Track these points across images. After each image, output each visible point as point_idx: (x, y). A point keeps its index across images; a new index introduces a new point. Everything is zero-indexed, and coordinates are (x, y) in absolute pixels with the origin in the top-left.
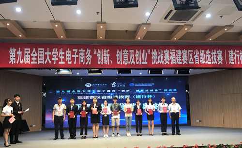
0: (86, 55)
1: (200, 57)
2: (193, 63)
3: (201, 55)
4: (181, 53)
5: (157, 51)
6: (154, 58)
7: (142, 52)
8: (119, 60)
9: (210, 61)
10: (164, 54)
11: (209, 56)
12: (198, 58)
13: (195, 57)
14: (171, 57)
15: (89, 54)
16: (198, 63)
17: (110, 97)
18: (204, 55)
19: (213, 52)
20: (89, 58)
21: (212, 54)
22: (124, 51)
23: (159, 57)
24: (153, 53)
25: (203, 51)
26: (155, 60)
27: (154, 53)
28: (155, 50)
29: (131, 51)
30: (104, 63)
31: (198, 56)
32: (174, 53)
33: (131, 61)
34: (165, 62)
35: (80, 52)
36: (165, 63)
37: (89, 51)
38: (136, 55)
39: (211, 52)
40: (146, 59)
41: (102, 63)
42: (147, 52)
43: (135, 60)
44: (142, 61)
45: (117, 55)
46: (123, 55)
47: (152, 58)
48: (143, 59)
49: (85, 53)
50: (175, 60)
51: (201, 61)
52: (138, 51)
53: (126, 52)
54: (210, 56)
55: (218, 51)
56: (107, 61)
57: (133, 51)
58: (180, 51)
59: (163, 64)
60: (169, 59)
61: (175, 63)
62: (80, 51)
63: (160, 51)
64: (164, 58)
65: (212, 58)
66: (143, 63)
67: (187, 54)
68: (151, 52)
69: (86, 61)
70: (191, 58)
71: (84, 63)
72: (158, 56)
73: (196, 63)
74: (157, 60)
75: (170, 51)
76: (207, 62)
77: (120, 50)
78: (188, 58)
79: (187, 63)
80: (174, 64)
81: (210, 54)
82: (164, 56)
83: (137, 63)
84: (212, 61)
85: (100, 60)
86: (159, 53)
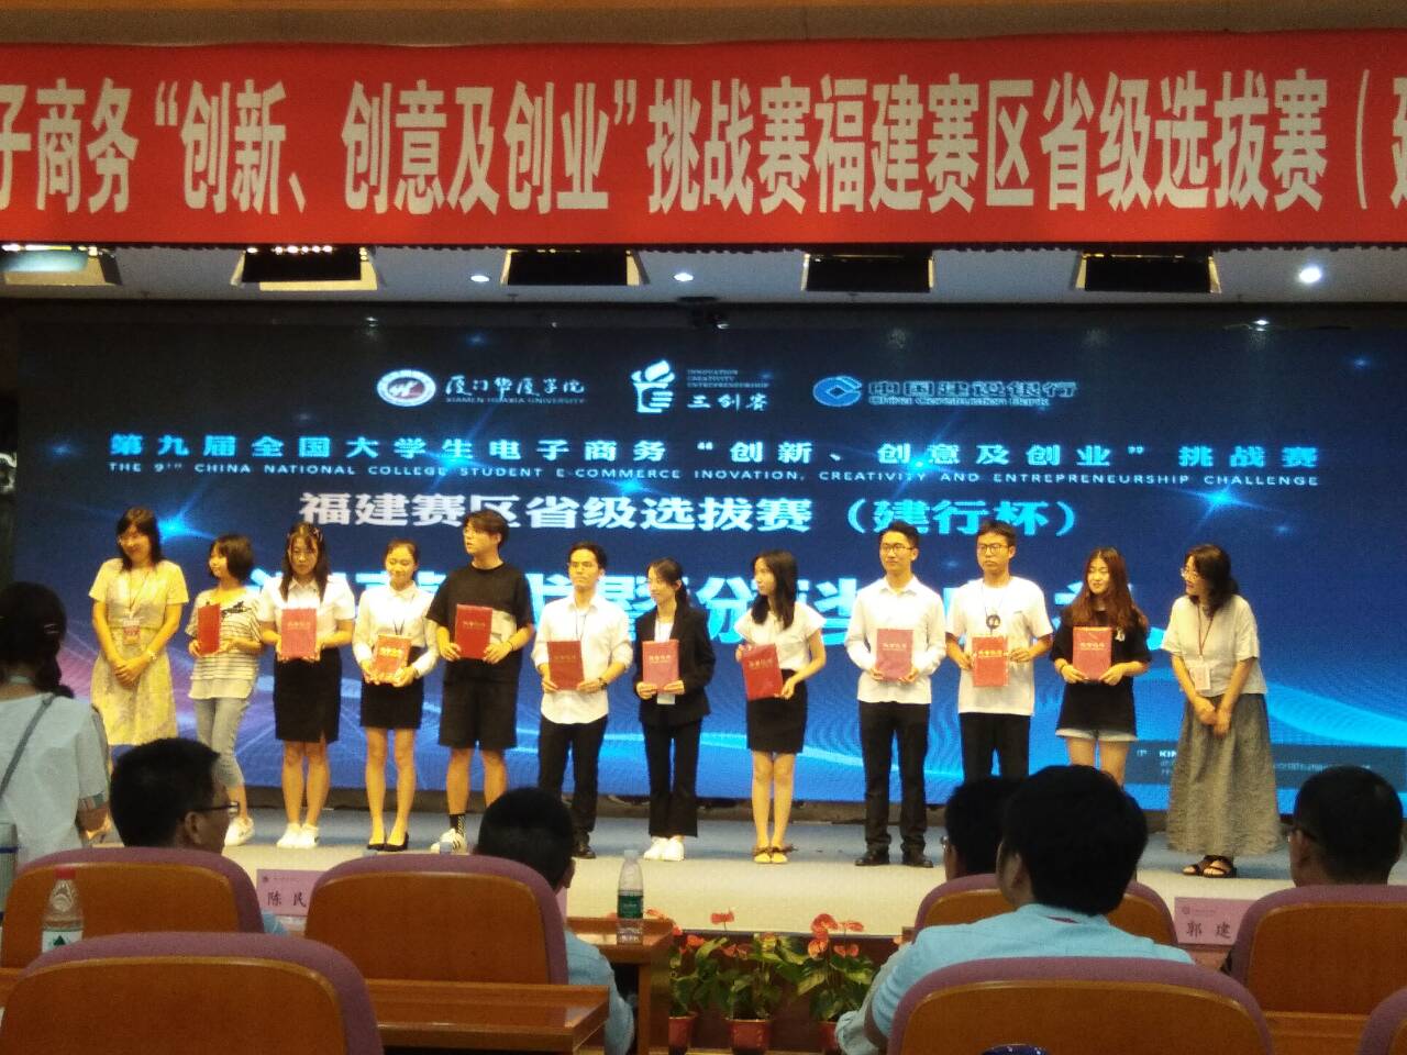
0: (89, 134)
1: (1096, 140)
2: (1024, 198)
3: (1108, 123)
4: (917, 112)
5: (701, 94)
6: (669, 154)
7: (564, 104)
8: (361, 178)
9: (1199, 175)
10: (761, 121)
11: (1195, 130)
12: (1080, 158)
13: (1049, 142)
14: (827, 150)
15: (116, 124)
16: (1078, 199)
17: (611, 512)
18: (1143, 123)
19: (1238, 91)
20: (116, 154)
21: (1225, 109)
22: (406, 97)
23: (714, 148)
24: (658, 113)
25: (1137, 89)
26: (681, 176)
27: (674, 113)
28: (683, 87)
29: (467, 96)
30: (232, 203)
31: (1080, 138)
32: (857, 109)
33: (468, 182)
34: (761, 191)
35: (44, 111)
36: (769, 205)
37: (115, 98)
38: (514, 133)
39: (1215, 94)
40: (593, 167)
41: (220, 204)
42: (605, 102)
43: (497, 178)
44: (562, 182)
45: (351, 133)
46: (397, 135)
47: (653, 155)
48: (572, 167)
49: (85, 113)
50: (858, 175)
51: (1104, 183)
52: (535, 91)
53: (422, 106)
54: (1201, 129)
55: (1282, 86)
56: (256, 188)
57: (483, 96)
58: (906, 90)
59: (747, 207)
60: (800, 170)
61: (855, 199)
62: (44, 96)
63: (726, 98)
64: (756, 160)
65: (1221, 151)
66: (567, 201)
67: (979, 120)
68: (646, 98)
69: (91, 181)
70: (1016, 155)
71: (72, 204)
72: (701, 137)
73: (1057, 198)
74: (697, 175)
75: (816, 97)
76: (1166, 188)
77: (372, 91)
78: (980, 157)
79: (967, 202)
80: (848, 209)
81: (1204, 113)
82: (756, 136)
83: (520, 201)
84: (1213, 180)
85: (199, 177)
86: (719, 112)
